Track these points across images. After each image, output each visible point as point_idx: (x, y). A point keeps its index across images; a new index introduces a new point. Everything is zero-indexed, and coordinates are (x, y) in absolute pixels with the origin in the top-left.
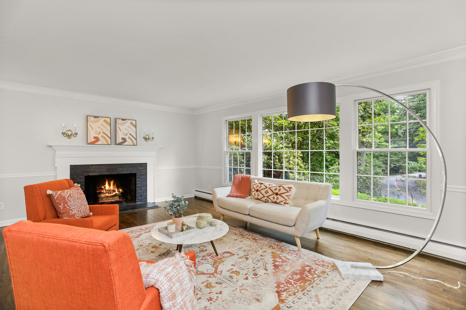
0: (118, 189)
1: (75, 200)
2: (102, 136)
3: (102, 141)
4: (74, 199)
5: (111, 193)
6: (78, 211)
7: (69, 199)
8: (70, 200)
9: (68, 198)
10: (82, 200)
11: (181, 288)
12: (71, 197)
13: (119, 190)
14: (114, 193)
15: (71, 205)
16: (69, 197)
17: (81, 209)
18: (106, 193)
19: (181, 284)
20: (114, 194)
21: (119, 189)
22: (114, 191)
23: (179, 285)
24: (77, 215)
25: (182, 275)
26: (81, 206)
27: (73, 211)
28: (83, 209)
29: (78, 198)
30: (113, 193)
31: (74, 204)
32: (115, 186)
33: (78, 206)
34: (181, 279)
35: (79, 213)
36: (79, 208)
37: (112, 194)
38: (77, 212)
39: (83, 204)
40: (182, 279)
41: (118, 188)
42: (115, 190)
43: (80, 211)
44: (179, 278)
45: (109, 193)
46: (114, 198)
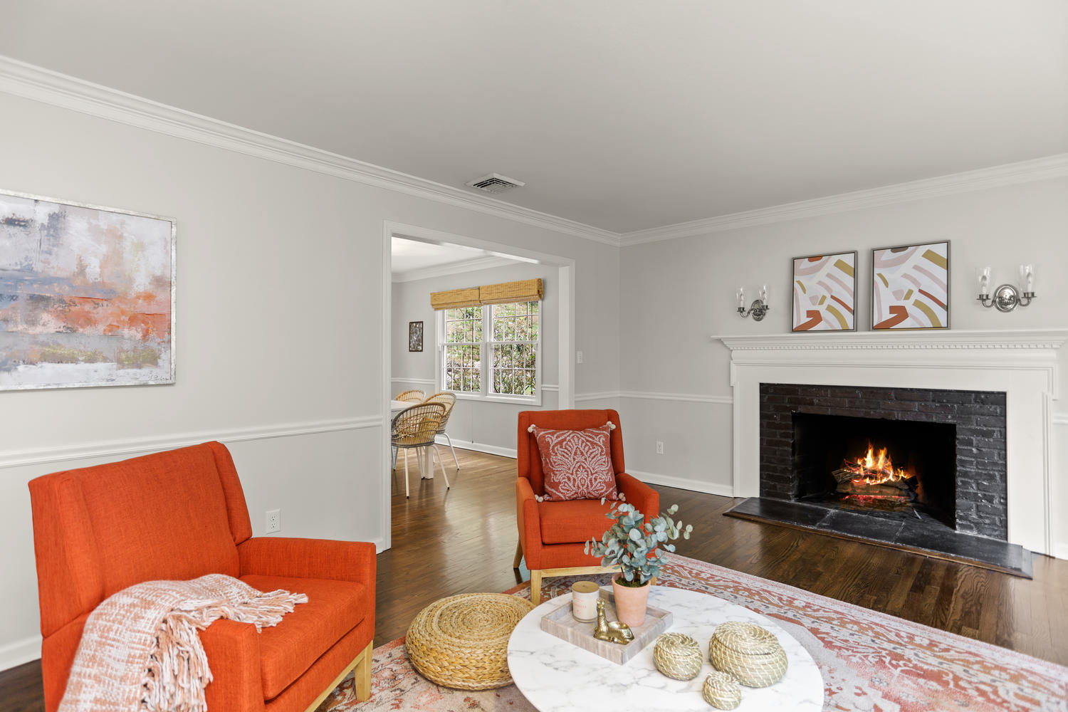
0: (895, 470)
1: (566, 455)
2: (830, 308)
3: (829, 320)
4: (566, 451)
5: (876, 479)
6: (569, 479)
7: (555, 449)
8: (556, 451)
9: (554, 447)
10: (586, 459)
11: (96, 651)
12: (561, 447)
13: (898, 473)
14: (885, 480)
15: (555, 462)
16: (556, 444)
17: (576, 478)
18: (865, 477)
19: (101, 644)
20: (885, 482)
21: (899, 470)
22: (885, 474)
23: (96, 641)
24: (564, 486)
25: (122, 631)
26: (577, 471)
27: (556, 475)
28: (582, 478)
29: (578, 452)
30: (881, 479)
31: (560, 462)
32: (889, 463)
33: (569, 469)
34: (112, 635)
35: (571, 485)
36: (572, 474)
37: (879, 482)
38: (566, 480)
39: (584, 468)
40: (114, 640)
41: (896, 466)
42: (888, 472)
43: (574, 480)
44: (110, 629)
45: (871, 478)
46: (884, 490)
